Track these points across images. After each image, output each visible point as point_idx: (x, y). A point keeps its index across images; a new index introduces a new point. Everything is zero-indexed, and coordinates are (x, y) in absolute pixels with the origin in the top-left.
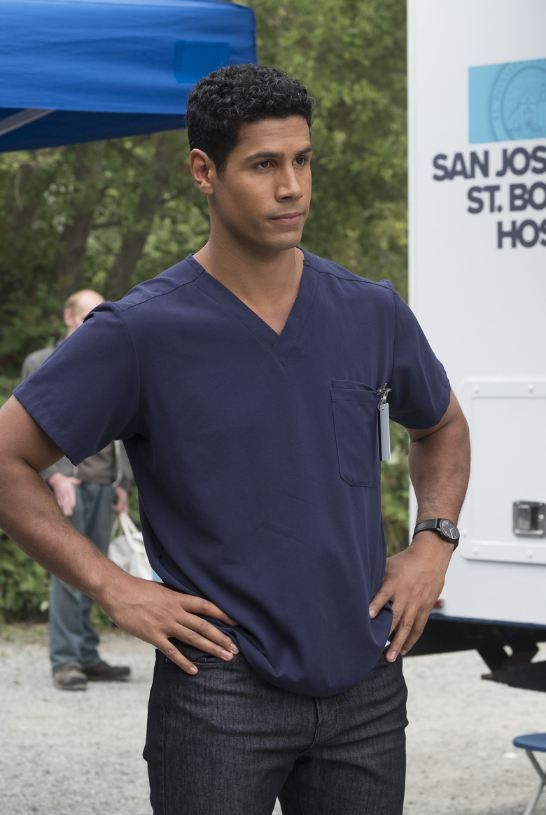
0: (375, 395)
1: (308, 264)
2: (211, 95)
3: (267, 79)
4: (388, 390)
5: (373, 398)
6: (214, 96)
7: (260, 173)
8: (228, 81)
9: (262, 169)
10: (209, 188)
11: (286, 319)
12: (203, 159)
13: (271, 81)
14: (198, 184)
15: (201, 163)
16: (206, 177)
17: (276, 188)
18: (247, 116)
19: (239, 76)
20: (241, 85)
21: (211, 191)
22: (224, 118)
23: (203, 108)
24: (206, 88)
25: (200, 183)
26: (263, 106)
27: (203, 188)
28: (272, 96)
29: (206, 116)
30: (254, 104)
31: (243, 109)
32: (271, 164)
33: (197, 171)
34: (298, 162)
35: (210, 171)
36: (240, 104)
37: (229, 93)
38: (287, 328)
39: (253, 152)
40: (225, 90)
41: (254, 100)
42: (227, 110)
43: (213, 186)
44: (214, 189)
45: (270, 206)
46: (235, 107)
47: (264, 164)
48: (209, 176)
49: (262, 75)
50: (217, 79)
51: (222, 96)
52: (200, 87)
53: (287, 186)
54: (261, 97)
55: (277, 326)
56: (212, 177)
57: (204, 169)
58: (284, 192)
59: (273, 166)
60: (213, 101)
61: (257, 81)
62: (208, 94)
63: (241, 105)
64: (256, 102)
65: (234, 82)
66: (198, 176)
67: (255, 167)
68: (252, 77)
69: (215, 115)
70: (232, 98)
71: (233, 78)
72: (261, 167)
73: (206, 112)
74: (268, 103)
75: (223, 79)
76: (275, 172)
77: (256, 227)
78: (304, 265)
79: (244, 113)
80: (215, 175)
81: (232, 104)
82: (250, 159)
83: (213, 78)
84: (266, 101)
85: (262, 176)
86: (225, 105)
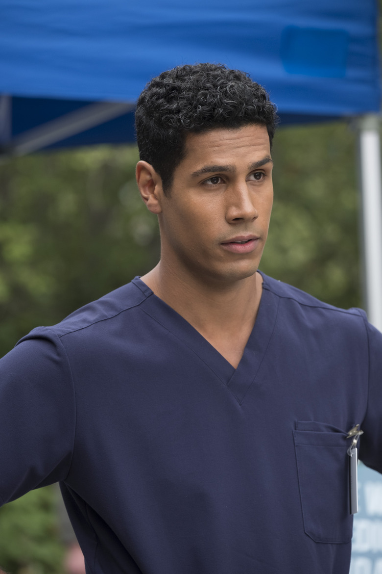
0: (345, 438)
1: (267, 287)
2: (158, 99)
3: (220, 82)
4: (360, 433)
5: (342, 442)
6: (161, 101)
7: (209, 191)
8: (178, 83)
9: (211, 186)
10: (156, 205)
11: (241, 352)
12: (150, 174)
13: (223, 86)
14: (146, 201)
15: (148, 177)
16: (153, 192)
17: (227, 208)
18: (193, 126)
19: (190, 79)
20: (190, 89)
21: (158, 209)
22: (169, 127)
23: (149, 113)
24: (155, 90)
25: (147, 199)
26: (212, 116)
27: (150, 205)
28: (222, 103)
29: (152, 123)
30: (200, 112)
31: (190, 117)
32: (222, 180)
33: (144, 186)
34: (255, 177)
35: (156, 187)
36: (185, 112)
37: (175, 98)
38: (243, 361)
39: (199, 167)
40: (172, 95)
41: (200, 109)
42: (172, 118)
43: (160, 202)
44: (161, 207)
45: (220, 229)
46: (180, 115)
47: (214, 180)
48: (156, 192)
49: (215, 77)
50: (165, 81)
51: (170, 100)
52: (150, 89)
53: (239, 205)
54: (210, 104)
55: (233, 358)
56: (159, 193)
57: (151, 184)
58: (234, 212)
59: (224, 182)
60: (159, 106)
61: (208, 85)
62: (154, 98)
63: (187, 113)
64: (203, 110)
65: (183, 85)
66: (145, 191)
67: (203, 184)
68: (203, 79)
69: (159, 123)
70: (178, 103)
71: (183, 80)
72: (210, 183)
73: (151, 119)
74: (216, 111)
75: (171, 82)
76: (227, 188)
77: (206, 253)
78: (263, 288)
79: (190, 122)
80: (162, 192)
81: (178, 111)
82: (196, 175)
83: (163, 79)
84: (214, 109)
85: (211, 194)
86: (170, 111)
